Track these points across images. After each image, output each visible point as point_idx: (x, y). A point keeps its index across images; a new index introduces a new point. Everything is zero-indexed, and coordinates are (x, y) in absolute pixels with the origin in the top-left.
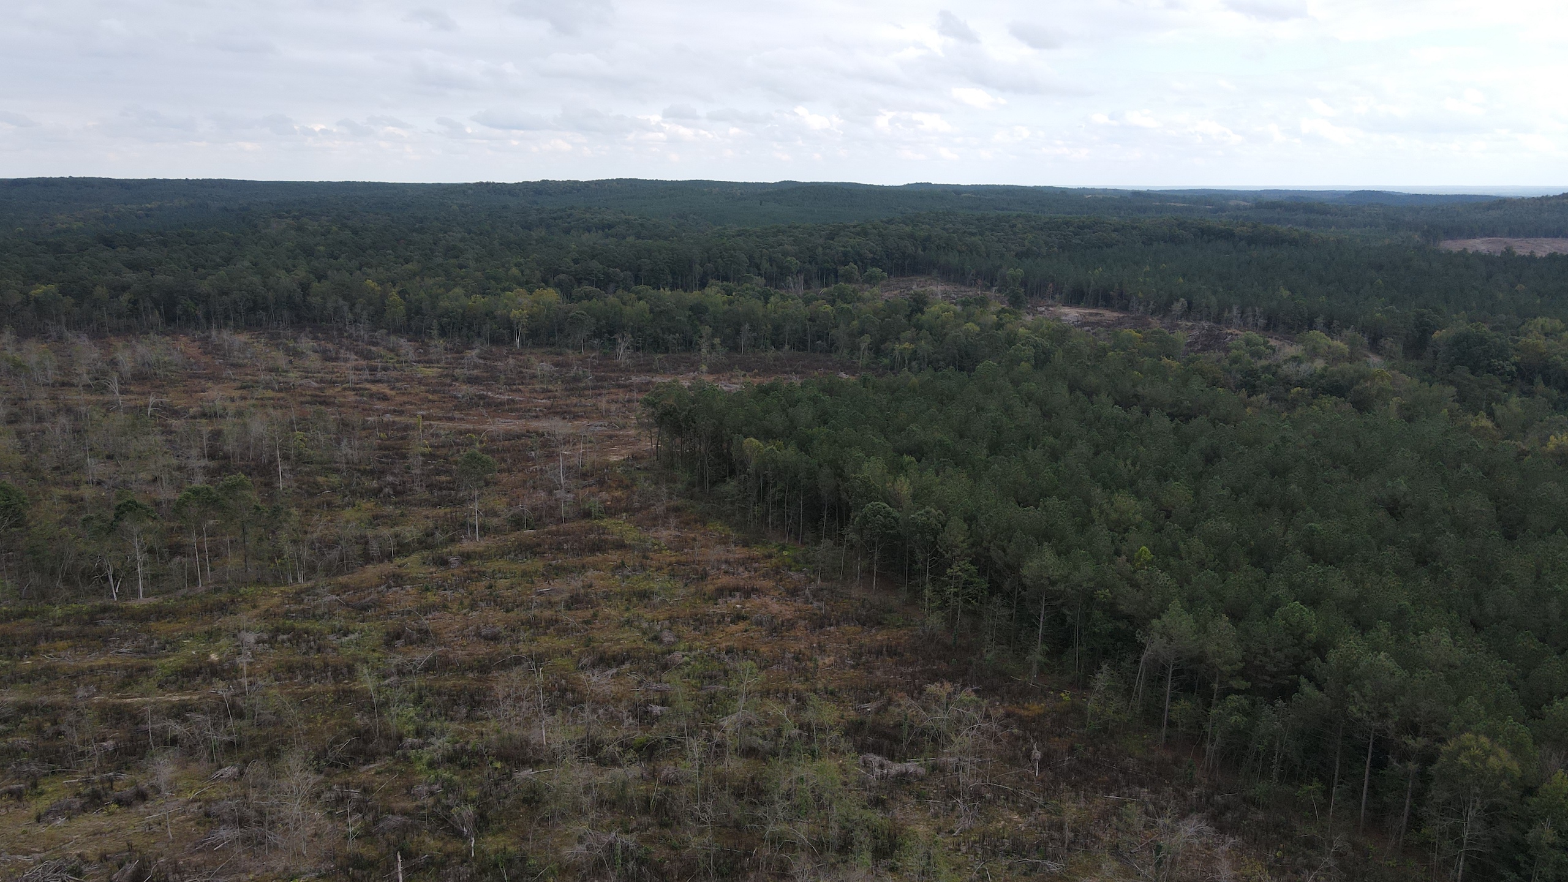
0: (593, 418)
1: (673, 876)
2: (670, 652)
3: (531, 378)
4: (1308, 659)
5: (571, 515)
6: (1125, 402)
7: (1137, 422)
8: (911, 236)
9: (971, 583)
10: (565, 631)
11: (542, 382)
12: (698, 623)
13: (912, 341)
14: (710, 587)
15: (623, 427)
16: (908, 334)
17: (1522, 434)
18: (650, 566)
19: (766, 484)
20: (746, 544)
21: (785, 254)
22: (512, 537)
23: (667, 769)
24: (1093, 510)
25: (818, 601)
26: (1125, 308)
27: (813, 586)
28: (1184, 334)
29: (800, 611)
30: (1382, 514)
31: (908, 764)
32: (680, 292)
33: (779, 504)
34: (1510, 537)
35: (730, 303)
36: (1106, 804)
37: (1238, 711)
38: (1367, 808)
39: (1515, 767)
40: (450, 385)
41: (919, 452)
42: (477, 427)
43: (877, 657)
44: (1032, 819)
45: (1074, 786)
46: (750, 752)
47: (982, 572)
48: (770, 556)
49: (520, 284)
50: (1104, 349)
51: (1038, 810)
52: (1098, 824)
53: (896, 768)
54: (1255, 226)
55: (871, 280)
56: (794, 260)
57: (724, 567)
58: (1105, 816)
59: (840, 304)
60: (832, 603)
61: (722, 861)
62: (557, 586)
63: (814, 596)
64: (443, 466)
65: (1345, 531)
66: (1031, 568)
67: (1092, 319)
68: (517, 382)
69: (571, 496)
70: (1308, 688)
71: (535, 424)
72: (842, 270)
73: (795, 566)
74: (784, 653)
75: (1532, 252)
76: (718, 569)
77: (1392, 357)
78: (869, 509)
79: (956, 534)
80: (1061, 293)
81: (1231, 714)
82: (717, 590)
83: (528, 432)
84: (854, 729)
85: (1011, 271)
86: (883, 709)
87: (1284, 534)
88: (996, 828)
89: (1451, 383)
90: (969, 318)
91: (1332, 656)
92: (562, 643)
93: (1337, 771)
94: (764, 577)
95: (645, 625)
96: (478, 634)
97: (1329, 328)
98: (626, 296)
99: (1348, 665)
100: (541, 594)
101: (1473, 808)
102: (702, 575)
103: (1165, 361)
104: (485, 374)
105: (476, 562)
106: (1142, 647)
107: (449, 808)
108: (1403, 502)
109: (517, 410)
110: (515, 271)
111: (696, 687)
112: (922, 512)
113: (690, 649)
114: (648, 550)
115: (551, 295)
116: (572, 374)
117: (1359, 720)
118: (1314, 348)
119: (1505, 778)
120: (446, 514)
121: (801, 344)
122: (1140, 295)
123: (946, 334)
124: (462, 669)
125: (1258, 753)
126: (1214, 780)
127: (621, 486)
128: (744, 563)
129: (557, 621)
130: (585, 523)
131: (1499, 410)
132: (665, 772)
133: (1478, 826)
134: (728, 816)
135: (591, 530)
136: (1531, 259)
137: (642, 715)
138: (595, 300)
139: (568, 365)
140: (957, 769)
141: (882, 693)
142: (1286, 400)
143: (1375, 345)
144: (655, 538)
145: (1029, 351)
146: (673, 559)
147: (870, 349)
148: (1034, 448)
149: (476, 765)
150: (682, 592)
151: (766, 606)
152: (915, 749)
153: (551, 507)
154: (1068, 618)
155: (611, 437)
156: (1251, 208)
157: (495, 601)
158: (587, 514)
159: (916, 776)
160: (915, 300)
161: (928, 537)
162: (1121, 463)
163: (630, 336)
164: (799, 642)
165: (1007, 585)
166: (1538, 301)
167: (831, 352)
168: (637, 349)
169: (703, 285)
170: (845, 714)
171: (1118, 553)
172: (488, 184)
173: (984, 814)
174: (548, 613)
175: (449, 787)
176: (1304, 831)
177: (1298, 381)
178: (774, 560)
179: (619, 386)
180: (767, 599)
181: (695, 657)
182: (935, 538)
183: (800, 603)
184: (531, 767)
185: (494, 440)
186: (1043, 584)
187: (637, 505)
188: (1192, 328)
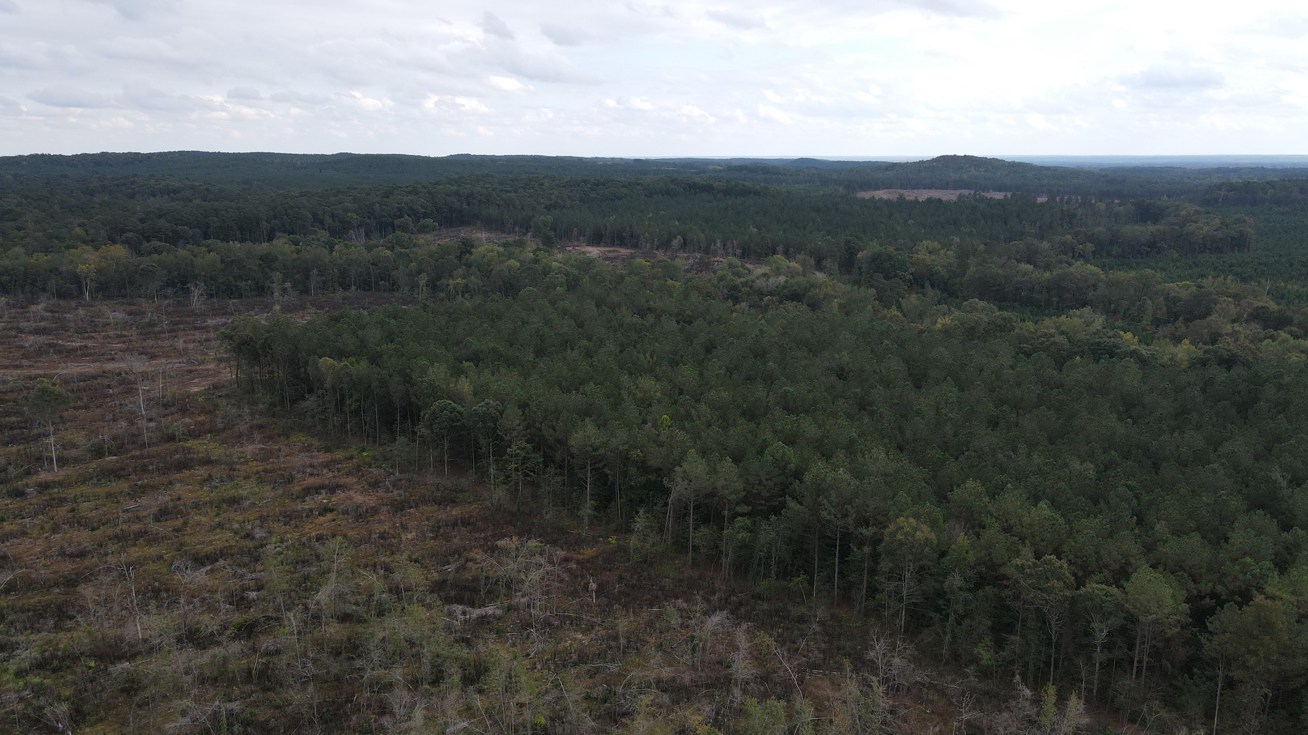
0: (171, 357)
1: (279, 730)
2: (262, 546)
3: (104, 326)
4: (791, 484)
5: (155, 440)
6: (642, 313)
7: (652, 326)
8: (457, 193)
9: (529, 458)
10: (154, 540)
11: (116, 329)
12: (288, 519)
13: (464, 277)
14: (297, 488)
15: (203, 363)
16: (460, 271)
17: (920, 321)
18: (238, 477)
19: (343, 397)
20: (328, 450)
21: (346, 210)
22: (94, 465)
23: (266, 642)
24: (623, 392)
25: (397, 489)
26: (635, 246)
27: (392, 478)
28: (683, 261)
29: (382, 499)
30: (833, 378)
31: (487, 608)
32: (250, 244)
33: (357, 412)
34: (918, 387)
35: (298, 252)
36: (650, 616)
37: (744, 529)
38: (838, 588)
39: (933, 536)
40: (16, 337)
41: (476, 358)
42: (49, 372)
43: (453, 528)
44: (593, 635)
45: (625, 606)
46: (345, 618)
47: (536, 449)
48: (351, 458)
49: (85, 242)
50: (622, 276)
51: (597, 628)
52: (645, 631)
53: (476, 613)
54: (728, 182)
55: (424, 230)
56: (354, 216)
57: (308, 470)
58: (650, 624)
59: (398, 249)
60: (411, 490)
61: (325, 710)
62: (144, 503)
63: (394, 486)
64: (12, 408)
65: (809, 391)
66: (576, 439)
67: (611, 255)
68: (89, 330)
69: (153, 424)
70: (792, 504)
71: (110, 366)
72: (397, 222)
73: (374, 464)
74: (370, 534)
75: (916, 197)
76: (304, 472)
77: (832, 274)
78: (437, 406)
79: (513, 419)
80: (584, 236)
81: (738, 532)
82: (304, 489)
83: (104, 372)
84: (438, 587)
85: (542, 218)
86: (463, 567)
87: (767, 397)
88: (564, 647)
89: (872, 286)
90: (510, 256)
91: (807, 478)
92: (153, 551)
93: (816, 564)
94: (347, 475)
95: (236, 526)
96: (62, 553)
97: (787, 255)
98: (196, 250)
99: (819, 482)
100: (127, 511)
101: (909, 570)
102: (288, 479)
103: (670, 282)
104: (54, 325)
105: (56, 490)
106: (668, 492)
107: (42, 708)
108: (847, 369)
109: (91, 354)
110: (79, 231)
111: (290, 572)
112: (483, 403)
113: (282, 541)
114: (235, 463)
115: (119, 251)
116: (147, 320)
117: (830, 521)
118: (778, 269)
119: (927, 545)
120: (19, 451)
121: (366, 285)
122: (647, 235)
123: (492, 270)
124: (47, 586)
125: (760, 560)
126: (731, 586)
127: (204, 411)
128: (327, 465)
129: (146, 532)
130: (170, 446)
131: (904, 303)
132: (265, 645)
133: (912, 584)
134: (328, 673)
135: (176, 451)
136: (916, 202)
137: (239, 601)
138: (164, 254)
139: (142, 313)
140: (529, 606)
141: (460, 555)
142: (761, 307)
143: (819, 266)
144: (241, 452)
145: (563, 279)
146: (260, 468)
147: (427, 286)
148: (572, 349)
149: (68, 667)
150: (270, 494)
151: (351, 498)
152: (491, 596)
153: (133, 435)
154: (610, 477)
155: (190, 372)
156: (724, 171)
157: (79, 523)
158: (172, 438)
159: (494, 616)
160: (463, 243)
161: (489, 424)
162: (641, 356)
163: (203, 284)
164: (383, 524)
165: (558, 456)
166: (923, 231)
167: (393, 290)
168: (211, 296)
169: (270, 239)
170: (429, 576)
171: (645, 422)
172: (43, 155)
173: (553, 637)
174: (136, 527)
175: (39, 691)
176: (796, 611)
177: (768, 292)
178: (355, 461)
179: (196, 328)
180: (351, 493)
181: (287, 547)
182: (495, 424)
183: (381, 493)
184: (128, 660)
185: (68, 382)
186: (587, 451)
187: (220, 426)
188: (687, 258)
